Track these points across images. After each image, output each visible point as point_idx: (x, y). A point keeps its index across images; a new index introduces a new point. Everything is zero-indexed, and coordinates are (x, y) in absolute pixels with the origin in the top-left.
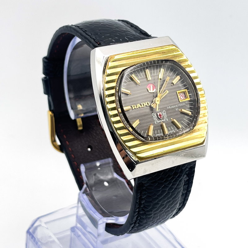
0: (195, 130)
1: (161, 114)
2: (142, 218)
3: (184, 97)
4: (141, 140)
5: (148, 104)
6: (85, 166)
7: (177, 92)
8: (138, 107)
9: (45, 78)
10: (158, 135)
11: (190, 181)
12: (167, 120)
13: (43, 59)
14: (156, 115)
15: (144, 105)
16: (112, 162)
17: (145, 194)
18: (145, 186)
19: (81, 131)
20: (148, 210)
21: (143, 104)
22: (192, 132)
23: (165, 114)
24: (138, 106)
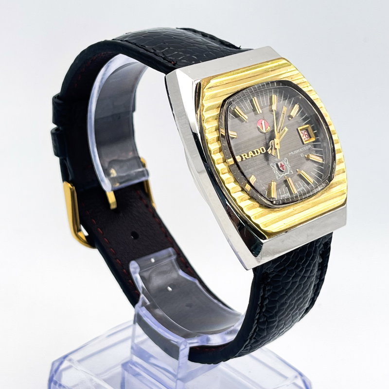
0: (332, 185)
1: (283, 164)
2: (262, 329)
3: (307, 136)
4: (265, 206)
5: (263, 151)
6: (138, 264)
7: (299, 129)
8: (250, 157)
9: (56, 130)
10: (283, 196)
11: (324, 264)
12: (292, 172)
13: (53, 99)
14: (275, 166)
15: (258, 153)
16: (174, 254)
17: (269, 290)
18: (269, 278)
19: (114, 210)
20: (271, 314)
21: (257, 151)
22: (330, 188)
23: (287, 163)
24: (250, 155)
